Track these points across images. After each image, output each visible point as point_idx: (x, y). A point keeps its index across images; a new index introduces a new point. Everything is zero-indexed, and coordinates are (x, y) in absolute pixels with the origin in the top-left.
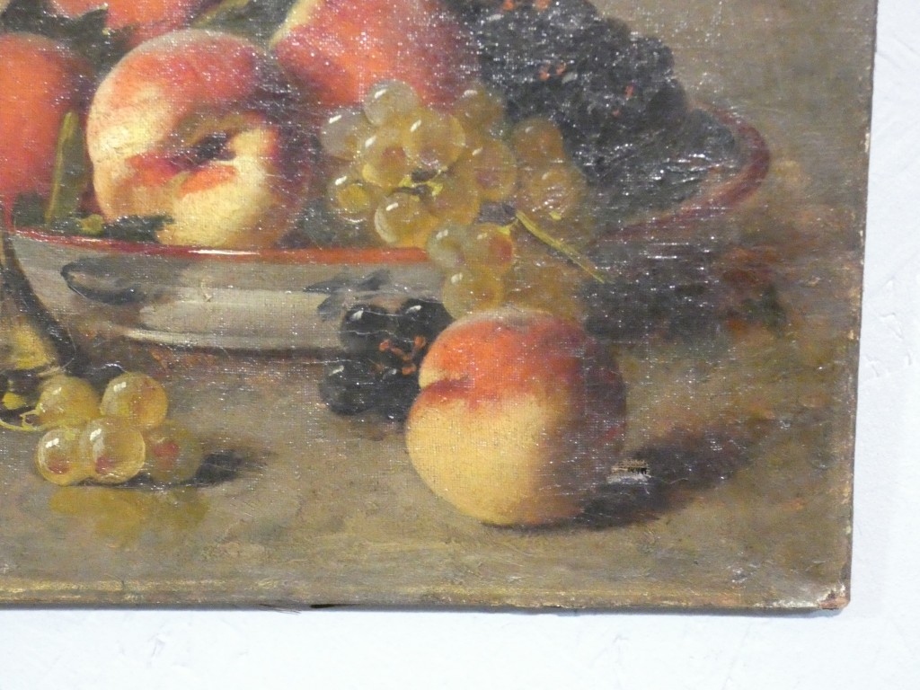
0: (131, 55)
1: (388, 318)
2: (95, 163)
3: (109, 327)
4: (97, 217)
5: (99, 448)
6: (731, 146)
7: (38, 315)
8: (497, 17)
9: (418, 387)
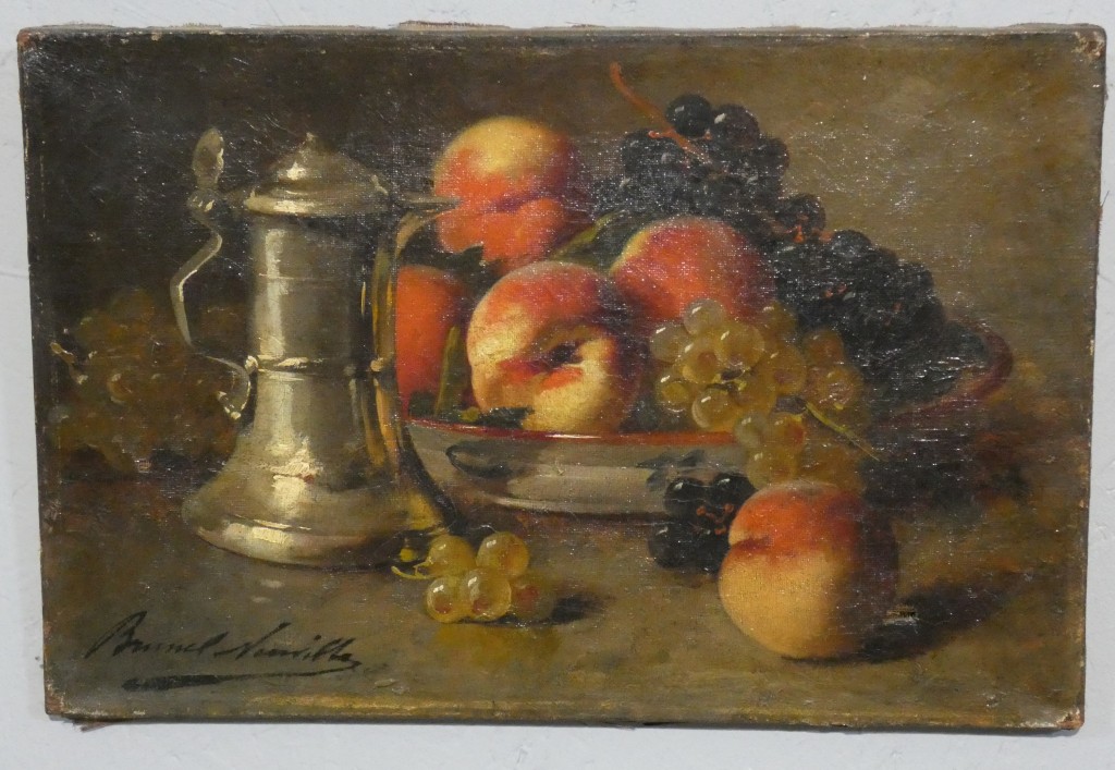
0: (501, 281)
1: (703, 489)
2: (473, 366)
3: (483, 496)
4: (473, 409)
5: (475, 592)
6: (981, 350)
7: (428, 487)
8: (790, 248)
9: (728, 545)
